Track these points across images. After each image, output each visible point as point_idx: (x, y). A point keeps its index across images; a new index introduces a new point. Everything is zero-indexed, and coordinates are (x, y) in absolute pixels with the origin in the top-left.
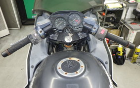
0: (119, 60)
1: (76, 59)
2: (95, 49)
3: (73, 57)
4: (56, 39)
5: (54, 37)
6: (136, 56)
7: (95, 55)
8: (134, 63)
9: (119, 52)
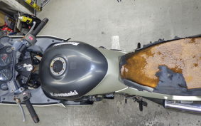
0: (37, 24)
1: (53, 62)
2: (40, 47)
3: (49, 65)
4: (27, 79)
5: (25, 80)
6: (34, 5)
7: (44, 49)
8: (41, 9)
9: (28, 21)
